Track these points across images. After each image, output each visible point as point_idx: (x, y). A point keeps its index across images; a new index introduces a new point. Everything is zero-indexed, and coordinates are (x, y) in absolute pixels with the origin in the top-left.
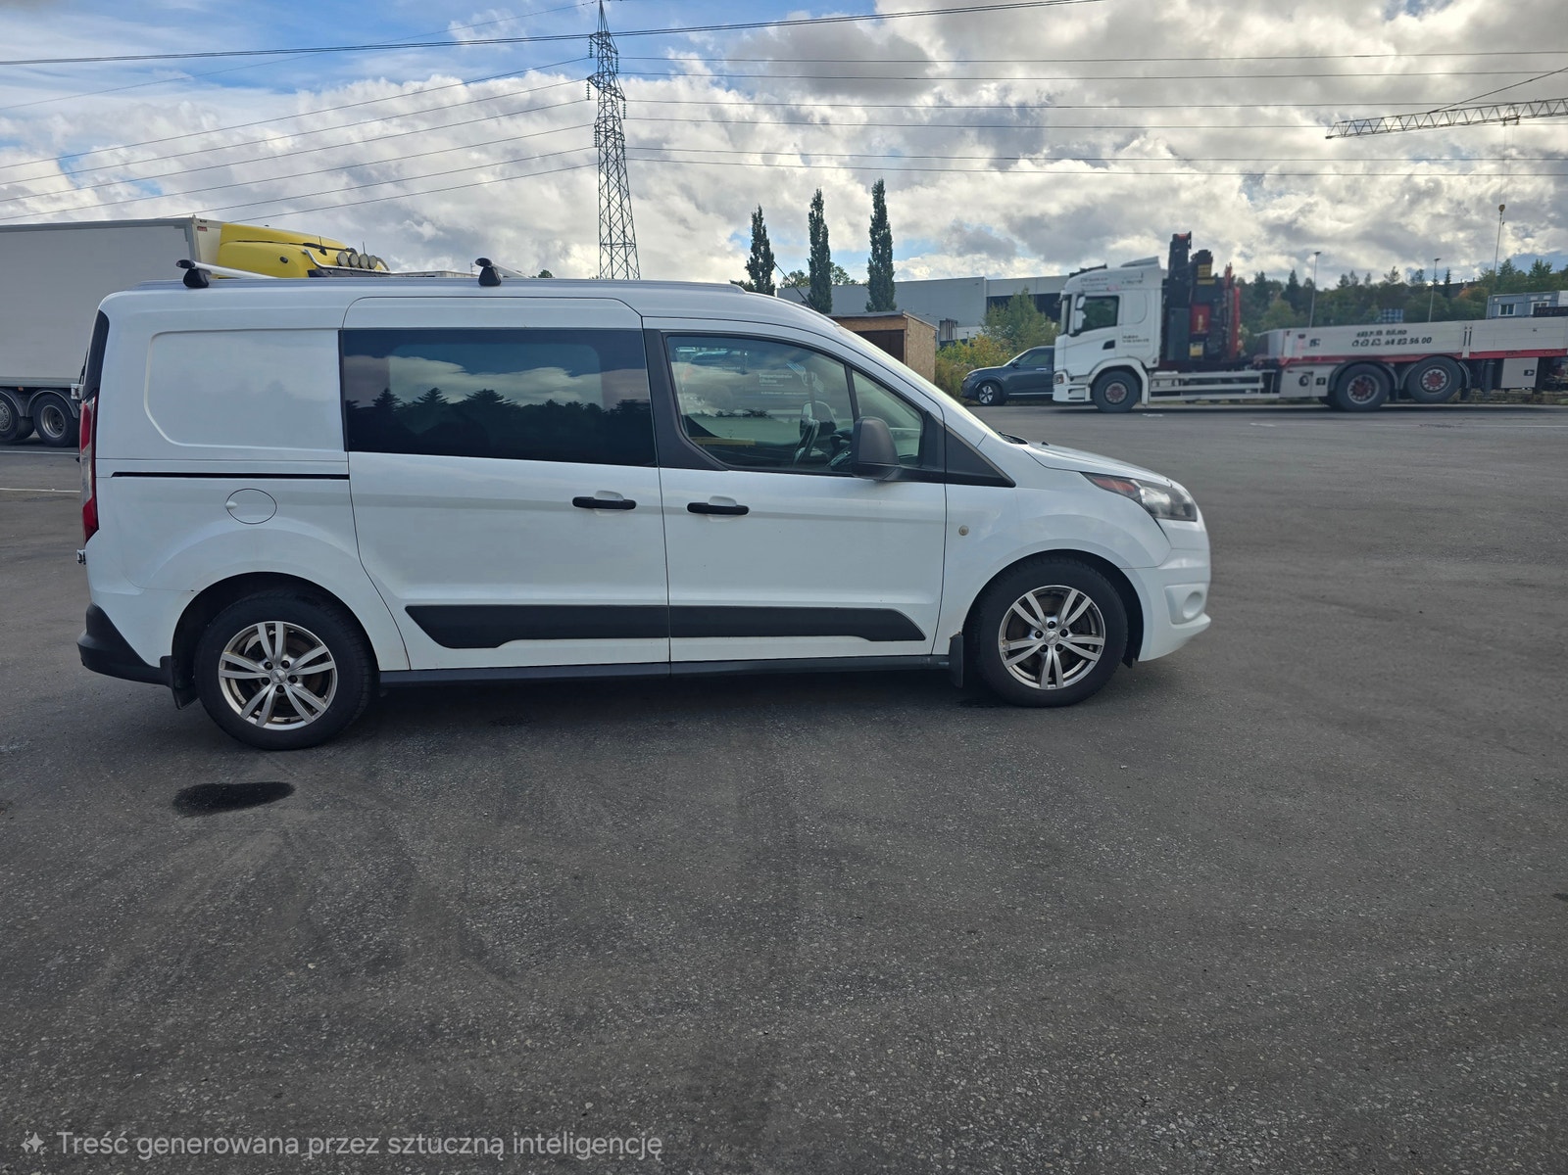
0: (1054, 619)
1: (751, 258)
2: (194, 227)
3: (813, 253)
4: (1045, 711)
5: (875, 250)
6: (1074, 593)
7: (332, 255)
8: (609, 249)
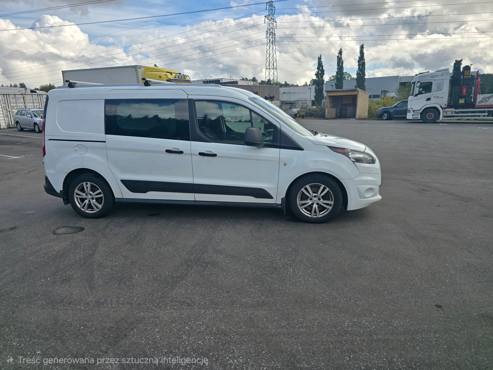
0: (316, 195)
1: (317, 72)
2: (138, 68)
3: (338, 69)
4: (312, 224)
5: (359, 67)
6: (323, 186)
7: (174, 75)
8: (268, 70)
